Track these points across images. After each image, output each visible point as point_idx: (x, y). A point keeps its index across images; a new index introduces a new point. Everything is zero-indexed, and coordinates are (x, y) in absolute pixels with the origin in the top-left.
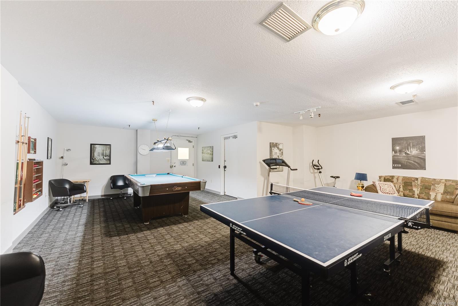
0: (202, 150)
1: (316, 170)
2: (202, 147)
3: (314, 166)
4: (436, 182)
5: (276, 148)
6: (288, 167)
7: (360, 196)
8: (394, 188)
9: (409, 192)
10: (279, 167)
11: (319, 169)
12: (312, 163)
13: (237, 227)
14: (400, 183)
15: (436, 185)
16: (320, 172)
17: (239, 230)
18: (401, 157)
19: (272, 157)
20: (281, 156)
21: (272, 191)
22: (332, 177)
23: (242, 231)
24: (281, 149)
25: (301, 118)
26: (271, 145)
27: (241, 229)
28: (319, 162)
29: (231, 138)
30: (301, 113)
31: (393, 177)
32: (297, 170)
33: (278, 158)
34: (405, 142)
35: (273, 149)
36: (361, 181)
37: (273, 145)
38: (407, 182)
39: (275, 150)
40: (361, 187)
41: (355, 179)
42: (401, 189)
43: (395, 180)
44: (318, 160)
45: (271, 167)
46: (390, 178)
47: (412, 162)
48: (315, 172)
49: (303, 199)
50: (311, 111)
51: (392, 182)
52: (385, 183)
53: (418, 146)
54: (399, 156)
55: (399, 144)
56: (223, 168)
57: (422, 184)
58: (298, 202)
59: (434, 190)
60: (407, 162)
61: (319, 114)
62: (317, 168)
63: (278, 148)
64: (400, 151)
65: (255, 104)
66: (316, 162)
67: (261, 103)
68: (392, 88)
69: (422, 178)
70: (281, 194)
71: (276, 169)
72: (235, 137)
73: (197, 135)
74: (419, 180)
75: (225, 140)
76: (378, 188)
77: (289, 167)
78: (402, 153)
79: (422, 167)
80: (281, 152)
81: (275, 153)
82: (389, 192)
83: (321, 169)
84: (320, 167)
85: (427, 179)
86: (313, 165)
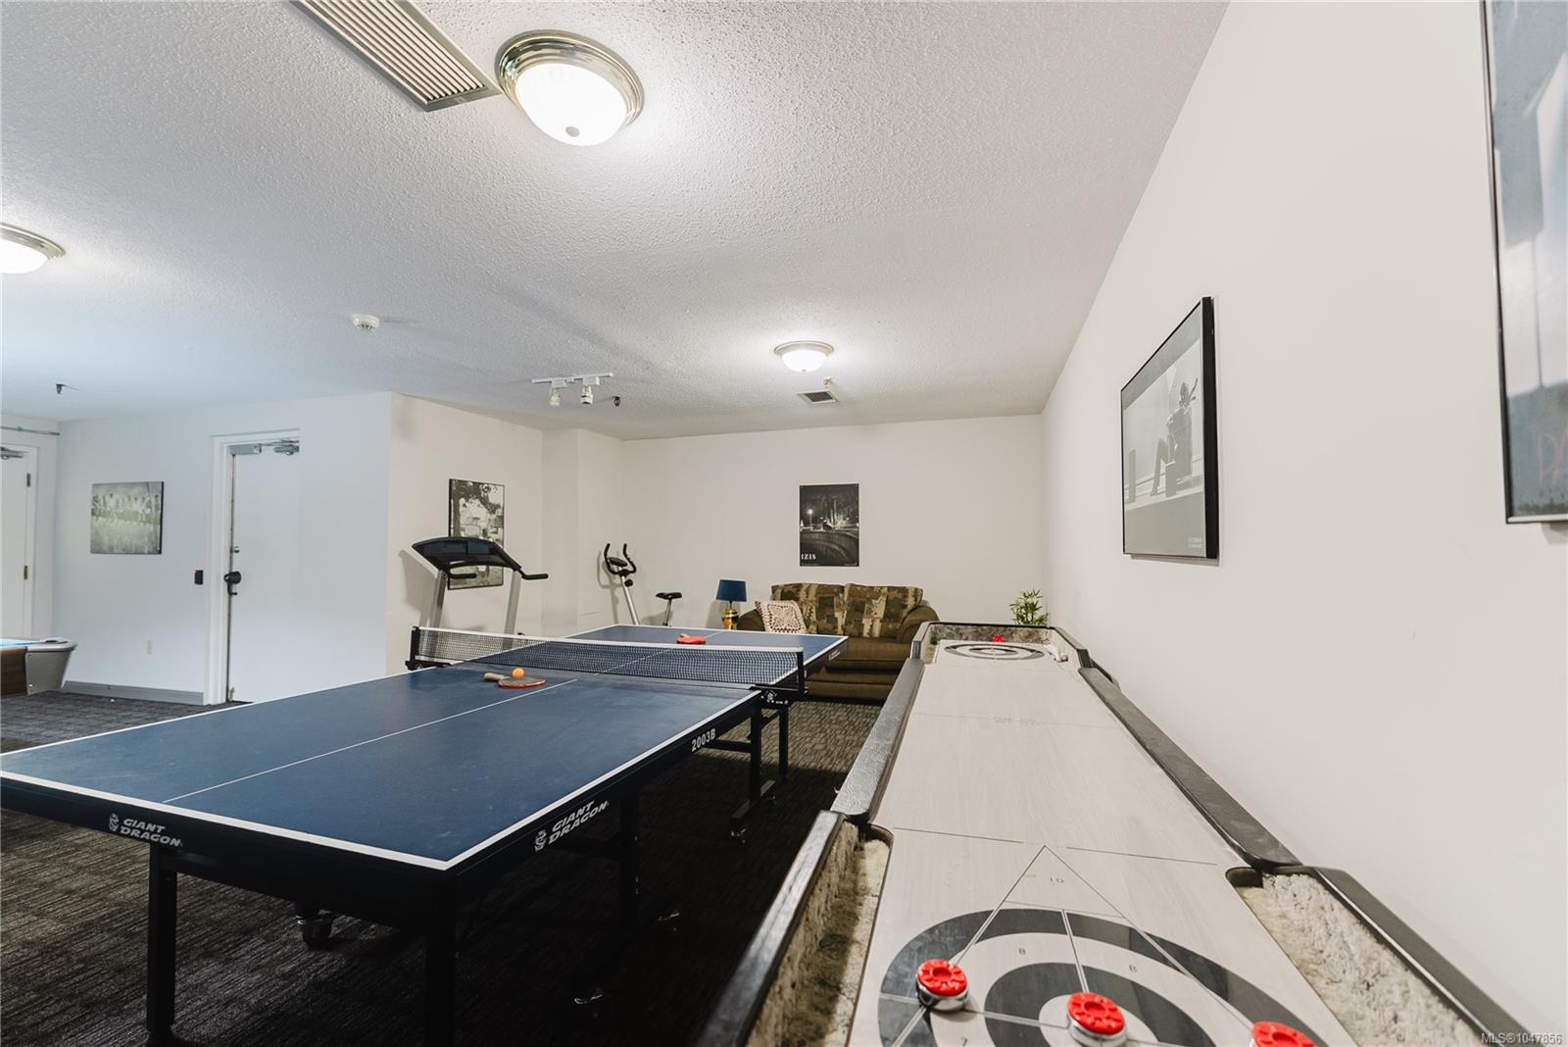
0: (95, 499)
1: (617, 576)
2: (95, 486)
3: (610, 563)
4: (872, 593)
5: (477, 502)
6: (511, 570)
7: (703, 643)
8: (799, 614)
9: (828, 622)
10: (488, 569)
11: (625, 573)
12: (605, 554)
13: (142, 825)
14: (811, 601)
15: (873, 601)
16: (629, 583)
17: (151, 833)
18: (817, 536)
19: (459, 533)
20: (495, 529)
21: (417, 658)
22: (661, 595)
23: (163, 833)
24: (498, 506)
25: (555, 401)
26: (454, 488)
27: (161, 828)
28: (627, 552)
29: (269, 452)
30: (553, 385)
31: (798, 586)
32: (545, 576)
33: (481, 538)
34: (824, 498)
35: (464, 505)
36: (731, 602)
37: (460, 491)
38: (824, 598)
39: (472, 509)
40: (730, 620)
41: (717, 598)
42: (814, 617)
43: (802, 595)
44: (625, 546)
45: (453, 571)
46: (794, 590)
47: (836, 548)
48: (614, 584)
49: (519, 671)
50: (585, 383)
51: (797, 599)
52: (783, 603)
53: (846, 509)
54: (812, 532)
55: (813, 504)
56: (224, 586)
57: (852, 599)
58: (496, 681)
59: (870, 611)
60: (827, 547)
61: (617, 398)
62: (620, 569)
63: (485, 502)
64: (816, 520)
65: (357, 321)
66: (618, 553)
67: (385, 320)
68: (779, 351)
69: (852, 585)
70: (452, 662)
71: (473, 576)
72: (290, 448)
73: (60, 424)
74: (846, 590)
75: (238, 457)
76: (766, 618)
77: (516, 567)
78: (819, 525)
79: (852, 559)
80: (494, 516)
81: (471, 520)
82: (788, 628)
83: (632, 572)
84: (629, 568)
85: (858, 588)
86: (606, 559)
